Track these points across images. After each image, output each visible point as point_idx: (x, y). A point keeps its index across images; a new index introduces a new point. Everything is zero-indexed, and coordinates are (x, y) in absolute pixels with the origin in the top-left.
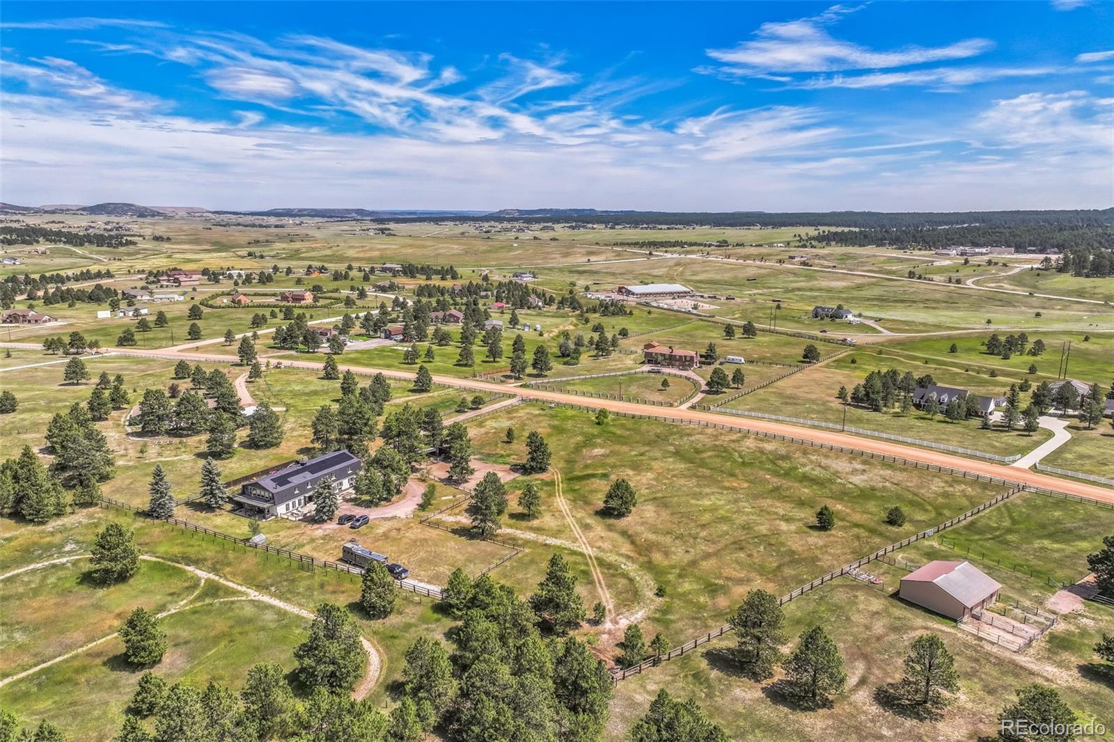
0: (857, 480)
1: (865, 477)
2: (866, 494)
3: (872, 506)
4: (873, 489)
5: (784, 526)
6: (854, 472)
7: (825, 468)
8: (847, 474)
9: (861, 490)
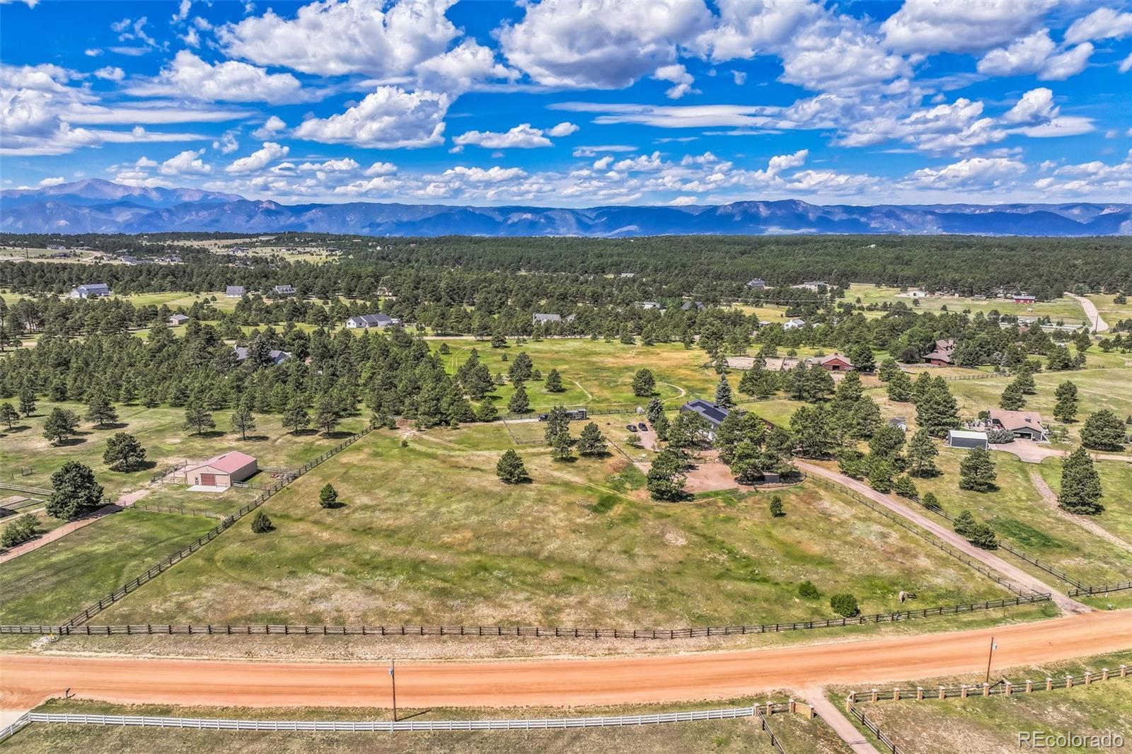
0: (318, 583)
1: (310, 588)
2: (301, 563)
3: (291, 549)
4: (293, 573)
5: (365, 500)
6: (326, 596)
7: (371, 591)
8: (336, 589)
9: (308, 567)
